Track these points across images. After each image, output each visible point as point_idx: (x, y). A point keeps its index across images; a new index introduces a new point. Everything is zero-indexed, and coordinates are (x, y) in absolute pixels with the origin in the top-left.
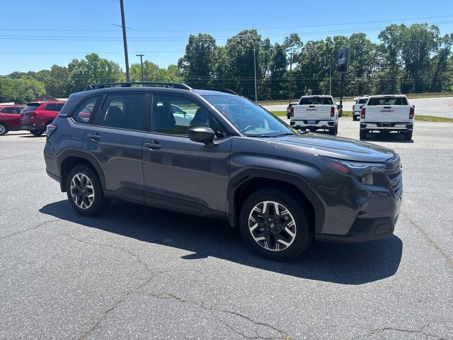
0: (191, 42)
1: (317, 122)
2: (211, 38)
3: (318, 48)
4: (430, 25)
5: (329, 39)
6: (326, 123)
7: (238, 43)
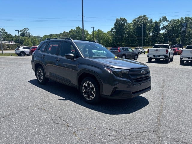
0: (117, 21)
1: (159, 56)
2: (125, 19)
3: (176, 23)
5: (182, 19)
6: (163, 57)
7: (137, 21)
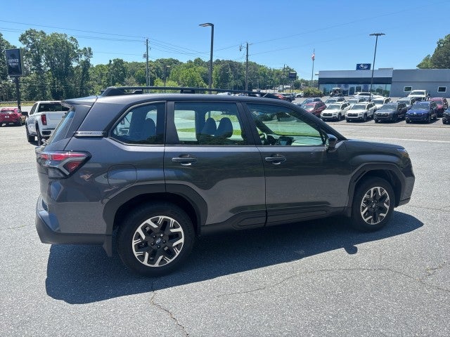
4: (69, 37)
